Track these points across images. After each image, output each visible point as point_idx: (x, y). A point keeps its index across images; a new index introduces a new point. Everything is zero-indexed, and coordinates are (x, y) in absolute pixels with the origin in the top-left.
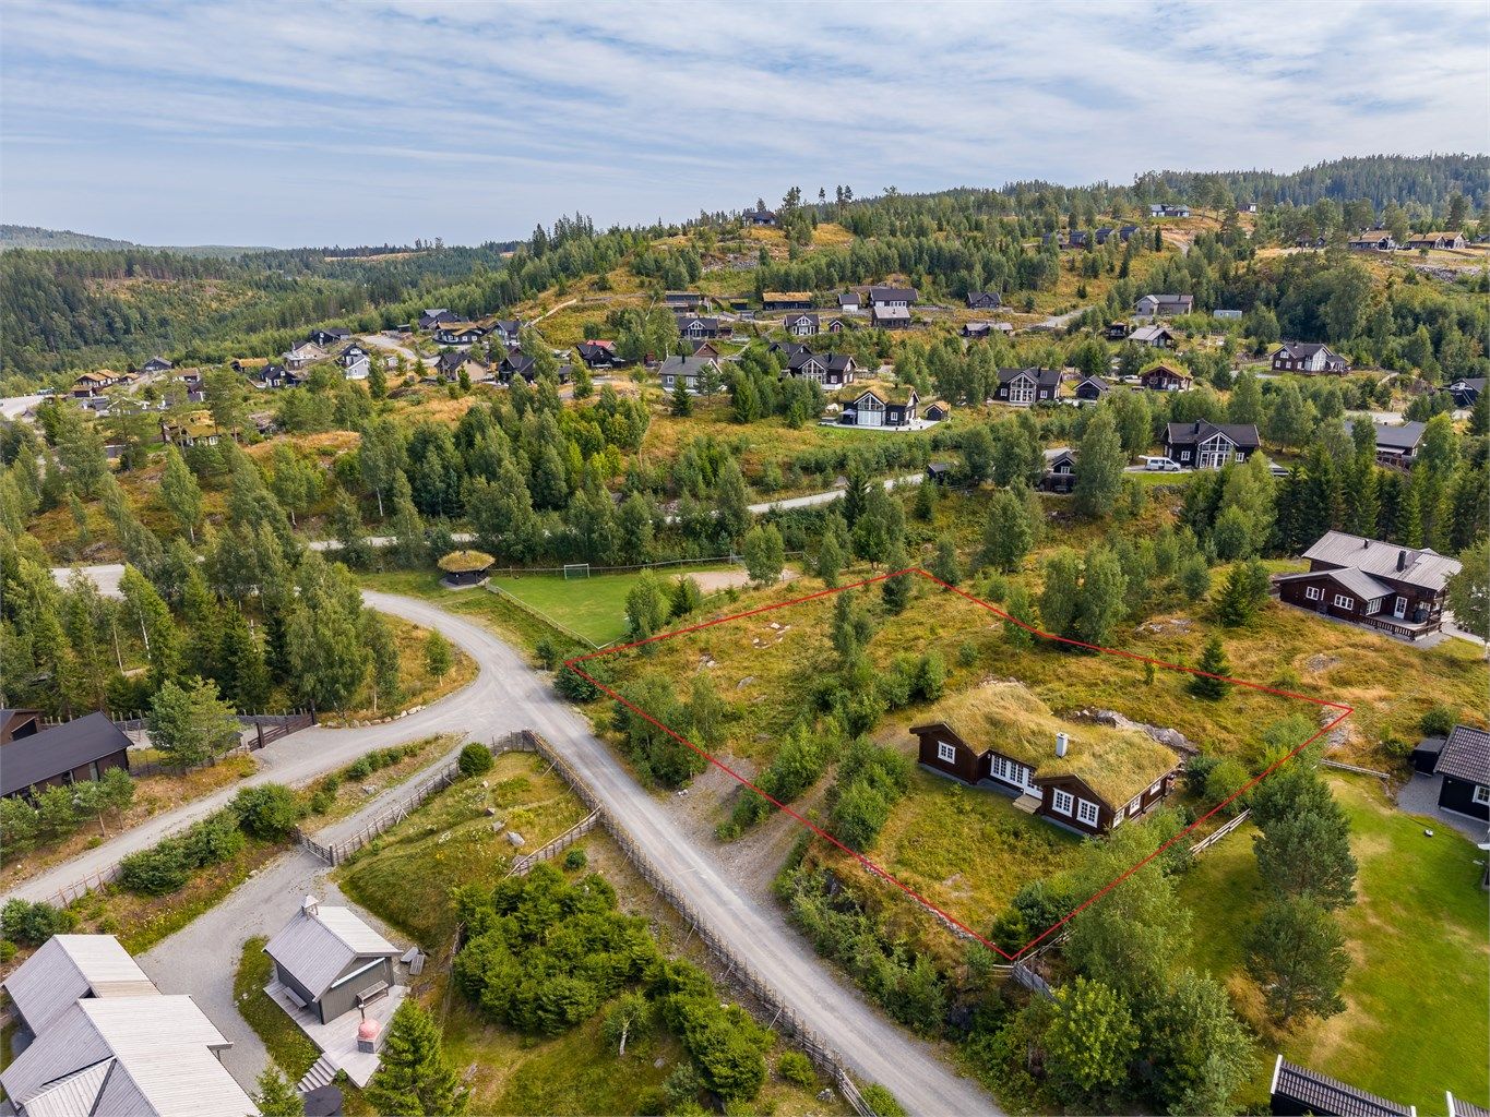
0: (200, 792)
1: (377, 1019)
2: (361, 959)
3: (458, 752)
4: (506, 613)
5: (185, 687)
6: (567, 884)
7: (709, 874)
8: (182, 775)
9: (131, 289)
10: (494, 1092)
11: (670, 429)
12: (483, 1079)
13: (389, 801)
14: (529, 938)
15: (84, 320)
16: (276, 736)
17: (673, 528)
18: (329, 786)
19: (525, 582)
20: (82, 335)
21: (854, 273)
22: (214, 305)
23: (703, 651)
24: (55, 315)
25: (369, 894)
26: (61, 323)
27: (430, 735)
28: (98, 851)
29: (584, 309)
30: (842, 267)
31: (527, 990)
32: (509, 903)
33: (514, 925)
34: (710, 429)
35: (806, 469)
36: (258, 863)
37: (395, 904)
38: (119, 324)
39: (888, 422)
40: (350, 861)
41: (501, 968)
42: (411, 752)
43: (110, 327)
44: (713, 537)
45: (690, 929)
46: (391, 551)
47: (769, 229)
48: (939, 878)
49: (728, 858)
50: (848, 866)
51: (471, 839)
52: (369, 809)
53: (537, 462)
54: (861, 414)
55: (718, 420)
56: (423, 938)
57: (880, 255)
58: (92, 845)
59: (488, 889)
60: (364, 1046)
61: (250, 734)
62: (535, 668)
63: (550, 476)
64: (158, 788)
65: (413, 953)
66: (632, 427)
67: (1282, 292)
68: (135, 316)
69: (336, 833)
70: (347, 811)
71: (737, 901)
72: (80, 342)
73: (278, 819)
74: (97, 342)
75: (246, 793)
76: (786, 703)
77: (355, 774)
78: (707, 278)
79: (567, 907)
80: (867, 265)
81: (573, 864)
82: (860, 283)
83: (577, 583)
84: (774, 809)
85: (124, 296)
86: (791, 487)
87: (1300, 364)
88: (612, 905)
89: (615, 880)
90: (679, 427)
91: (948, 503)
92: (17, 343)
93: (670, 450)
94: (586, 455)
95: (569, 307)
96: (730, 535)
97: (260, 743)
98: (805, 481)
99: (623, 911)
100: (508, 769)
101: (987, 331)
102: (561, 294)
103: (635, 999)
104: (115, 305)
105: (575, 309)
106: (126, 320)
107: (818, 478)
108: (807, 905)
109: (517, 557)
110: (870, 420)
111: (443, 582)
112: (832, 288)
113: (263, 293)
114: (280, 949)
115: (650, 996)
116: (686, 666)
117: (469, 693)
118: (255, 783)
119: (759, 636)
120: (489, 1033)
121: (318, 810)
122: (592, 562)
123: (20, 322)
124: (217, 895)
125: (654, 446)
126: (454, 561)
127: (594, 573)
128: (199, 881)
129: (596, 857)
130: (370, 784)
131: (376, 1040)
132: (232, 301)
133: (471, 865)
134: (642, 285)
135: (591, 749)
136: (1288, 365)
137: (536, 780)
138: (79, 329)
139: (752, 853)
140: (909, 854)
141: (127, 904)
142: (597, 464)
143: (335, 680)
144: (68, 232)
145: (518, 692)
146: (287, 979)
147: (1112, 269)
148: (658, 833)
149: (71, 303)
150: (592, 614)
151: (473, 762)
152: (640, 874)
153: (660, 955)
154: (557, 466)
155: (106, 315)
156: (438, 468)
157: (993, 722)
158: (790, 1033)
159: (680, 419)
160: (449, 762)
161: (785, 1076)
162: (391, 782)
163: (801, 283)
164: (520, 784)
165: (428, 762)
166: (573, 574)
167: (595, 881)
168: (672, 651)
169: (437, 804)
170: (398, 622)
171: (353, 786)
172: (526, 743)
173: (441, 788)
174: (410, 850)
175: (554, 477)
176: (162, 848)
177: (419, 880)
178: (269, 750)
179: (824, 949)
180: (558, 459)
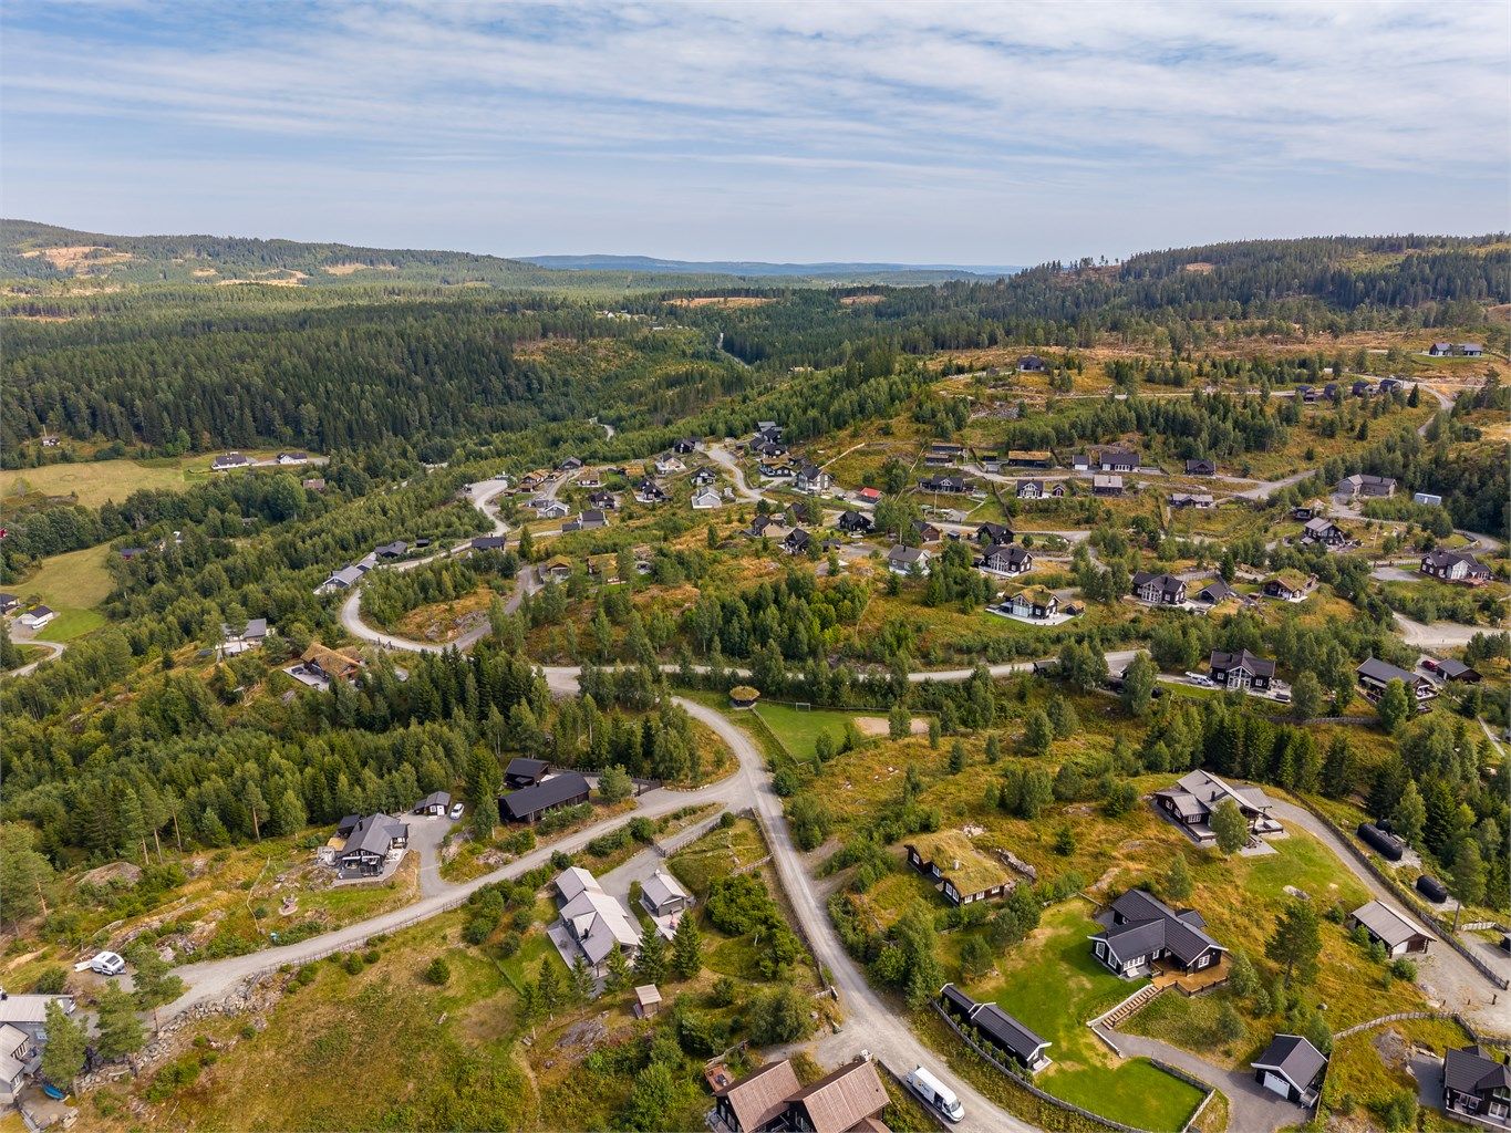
0: (614, 815)
1: (676, 919)
2: (674, 897)
3: (721, 813)
4: (760, 731)
5: (614, 769)
6: (752, 883)
7: (807, 891)
8: (608, 806)
9: (544, 351)
10: (712, 949)
11: (882, 606)
12: (709, 945)
13: (690, 832)
14: (732, 901)
15: (512, 382)
16: (646, 791)
17: (863, 685)
18: (666, 820)
19: (774, 709)
20: (509, 393)
21: (1093, 432)
22: (603, 365)
23: (848, 778)
24: (493, 378)
25: (678, 873)
26: (497, 385)
27: (710, 802)
28: (578, 835)
29: (869, 453)
30: (1083, 427)
31: (727, 918)
32: (728, 886)
33: (728, 895)
34: (909, 609)
35: (960, 651)
36: (637, 851)
37: (687, 878)
38: (535, 385)
39: (1034, 615)
40: (672, 857)
41: (720, 908)
42: (702, 810)
43: (529, 388)
44: (885, 696)
45: (791, 910)
46: (706, 678)
47: (1038, 375)
48: (885, 909)
49: (816, 886)
50: (855, 898)
51: (719, 857)
52: (682, 835)
53: (793, 631)
54: (1016, 607)
55: (914, 603)
56: (696, 894)
57: (1119, 416)
58: (576, 832)
59: (722, 879)
60: (672, 927)
61: (635, 788)
62: (766, 770)
63: (798, 641)
64: (598, 810)
65: (692, 899)
66: (853, 610)
67: (1483, 484)
68: (546, 377)
69: (668, 843)
70: (673, 833)
71: (813, 903)
72: (507, 399)
73: (646, 833)
74: (519, 399)
75: (634, 819)
76: (873, 818)
77: (677, 817)
78: (972, 426)
79: (748, 892)
80: (1106, 426)
81: (756, 876)
82: (1096, 442)
83: (802, 714)
84: (840, 869)
85: (539, 358)
86: (947, 663)
87: (1441, 572)
88: (765, 895)
89: (770, 886)
90: (888, 606)
91: (1041, 691)
92: (466, 400)
93: (878, 624)
94: (823, 627)
95: (856, 451)
96: (895, 696)
97: (639, 794)
98: (957, 658)
99: (770, 898)
100: (742, 827)
101: (1189, 502)
102: (855, 435)
103: (763, 929)
104: (532, 368)
105: (862, 453)
106: (540, 382)
107: (966, 658)
108: (833, 908)
109: (773, 691)
110: (1021, 614)
111: (732, 703)
112: (1072, 445)
113: (639, 354)
114: (646, 887)
115: (768, 929)
116: (837, 786)
117: (732, 780)
118: (637, 814)
119: (879, 774)
120: (714, 931)
121: (661, 831)
122: (813, 702)
123: (470, 383)
124: (621, 861)
125: (867, 619)
126: (739, 692)
127: (813, 709)
128: (615, 854)
129: (765, 874)
130: (683, 822)
131: (676, 926)
132: (617, 362)
133: (718, 868)
134: (917, 432)
135: (779, 823)
136: (1431, 571)
137: (751, 835)
138: (507, 388)
139: (825, 885)
140: (880, 898)
141: (589, 859)
142: (827, 637)
143: (673, 768)
144: (489, 256)
145: (755, 784)
146: (647, 898)
147: (1352, 429)
148: (793, 870)
149: (504, 367)
150: (804, 739)
151: (727, 821)
152: (779, 885)
153: (777, 916)
154: (803, 635)
155: (526, 376)
156: (738, 630)
157: (938, 849)
158: (810, 949)
159: (890, 599)
160: (715, 819)
161: (803, 962)
162: (692, 823)
163: (1043, 442)
164: (744, 836)
165: (709, 816)
166: (801, 708)
167: (761, 885)
168: (833, 774)
169: (708, 839)
170: (705, 726)
171: (675, 822)
172: (751, 815)
173: (712, 830)
174: (696, 857)
175: (801, 642)
176: (603, 839)
177: (697, 870)
178: (642, 798)
179: (835, 926)
180: (803, 632)
